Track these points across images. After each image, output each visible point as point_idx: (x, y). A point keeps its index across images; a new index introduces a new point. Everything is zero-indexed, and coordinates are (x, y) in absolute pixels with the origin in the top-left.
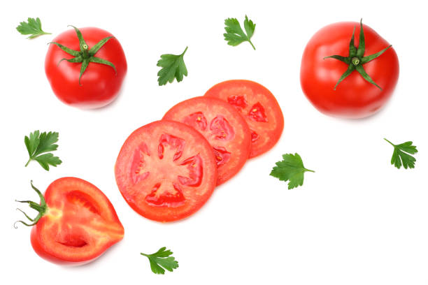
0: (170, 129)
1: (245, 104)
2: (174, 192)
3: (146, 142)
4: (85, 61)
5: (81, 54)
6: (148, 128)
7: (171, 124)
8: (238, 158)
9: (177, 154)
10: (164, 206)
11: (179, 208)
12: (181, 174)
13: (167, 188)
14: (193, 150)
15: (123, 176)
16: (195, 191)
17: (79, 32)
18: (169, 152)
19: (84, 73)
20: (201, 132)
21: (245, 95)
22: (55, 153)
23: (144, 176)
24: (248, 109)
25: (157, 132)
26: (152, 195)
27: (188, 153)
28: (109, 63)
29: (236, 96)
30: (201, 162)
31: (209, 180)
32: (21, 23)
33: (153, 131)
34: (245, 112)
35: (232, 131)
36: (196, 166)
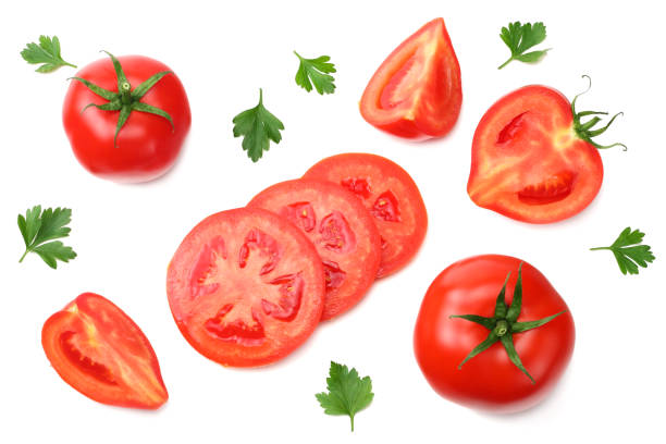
0: (265, 225)
1: (367, 192)
2: (251, 323)
3: (224, 236)
4: (124, 109)
5: (120, 97)
6: (231, 216)
7: (269, 216)
8: (357, 282)
9: (268, 265)
10: (232, 341)
11: (253, 349)
12: (266, 297)
13: (240, 314)
14: (295, 264)
15: (179, 281)
16: (284, 328)
17: (117, 63)
18: (256, 260)
19: (123, 127)
20: (306, 234)
21: (369, 179)
22: (66, 242)
23: (211, 288)
24: (373, 199)
25: (245, 225)
26: (217, 320)
27: (285, 267)
28: (163, 113)
29: (355, 179)
30: (302, 285)
31: (308, 315)
32: (29, 45)
33: (238, 222)
34: (367, 203)
35: (353, 239)
36: (294, 289)
